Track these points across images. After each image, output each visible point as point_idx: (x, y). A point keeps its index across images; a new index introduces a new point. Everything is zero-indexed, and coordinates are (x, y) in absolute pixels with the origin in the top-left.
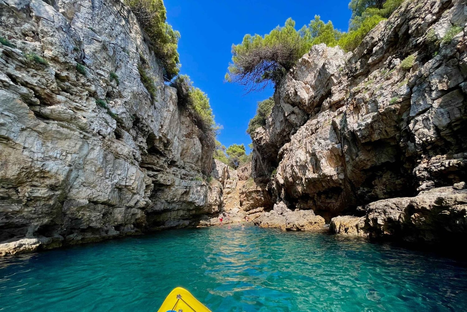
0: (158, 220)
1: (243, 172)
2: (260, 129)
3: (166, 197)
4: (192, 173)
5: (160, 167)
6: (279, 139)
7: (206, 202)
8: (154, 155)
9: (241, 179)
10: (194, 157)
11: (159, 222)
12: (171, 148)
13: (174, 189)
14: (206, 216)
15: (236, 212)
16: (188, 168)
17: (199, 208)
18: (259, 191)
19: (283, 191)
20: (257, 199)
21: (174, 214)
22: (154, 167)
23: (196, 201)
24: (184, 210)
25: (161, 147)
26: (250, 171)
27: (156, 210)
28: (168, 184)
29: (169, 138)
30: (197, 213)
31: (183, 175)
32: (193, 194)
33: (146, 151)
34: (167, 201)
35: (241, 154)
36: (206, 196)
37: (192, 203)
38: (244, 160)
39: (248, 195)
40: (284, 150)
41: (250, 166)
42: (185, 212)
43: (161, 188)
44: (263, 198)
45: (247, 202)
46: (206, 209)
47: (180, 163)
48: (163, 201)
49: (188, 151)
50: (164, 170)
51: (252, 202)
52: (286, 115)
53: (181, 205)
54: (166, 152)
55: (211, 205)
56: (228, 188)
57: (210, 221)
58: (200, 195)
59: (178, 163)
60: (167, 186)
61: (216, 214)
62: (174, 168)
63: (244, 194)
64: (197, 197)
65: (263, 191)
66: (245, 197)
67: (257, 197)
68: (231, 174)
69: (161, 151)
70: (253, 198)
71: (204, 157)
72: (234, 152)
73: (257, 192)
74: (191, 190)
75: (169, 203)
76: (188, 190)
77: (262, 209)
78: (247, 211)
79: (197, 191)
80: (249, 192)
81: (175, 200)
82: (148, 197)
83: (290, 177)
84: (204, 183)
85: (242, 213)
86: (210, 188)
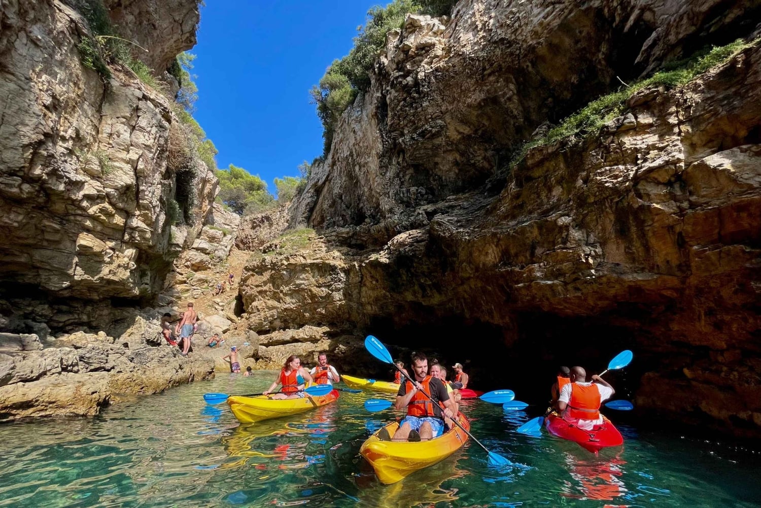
1: (253, 228)
9: (243, 245)
15: (220, 331)
18: (333, 269)
20: (313, 296)
35: (253, 188)
39: (281, 277)
41: (285, 212)
44: (337, 296)
45: (272, 303)
51: (289, 303)
56: (203, 250)
63: (267, 275)
65: (348, 271)
66: (265, 283)
67: (315, 290)
70: (297, 292)
73: (324, 269)
77: (318, 331)
78: (260, 332)
85: (244, 338)
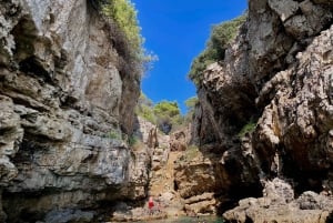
0: (32, 210)
1: (177, 138)
2: (214, 66)
3: (51, 163)
4: (105, 126)
5: (43, 103)
6: (261, 69)
7: (126, 179)
8: (32, 76)
9: (173, 148)
10: (109, 99)
11: (34, 214)
12: (69, 73)
13: (68, 149)
14: (123, 205)
15: (169, 199)
16: (97, 117)
17: (112, 188)
18: (208, 165)
19: (277, 159)
20: (203, 179)
21: (65, 198)
22: (31, 100)
23: (109, 175)
24: (84, 191)
25: (49, 64)
26: (189, 137)
27: (28, 189)
28: (58, 137)
29: (65, 48)
30: (109, 197)
31: (89, 126)
32: (103, 161)
33: (10, 50)
34: (52, 171)
35: (173, 114)
36: (126, 168)
37: (100, 178)
38: (180, 122)
39: (188, 171)
40: (274, 85)
41: (188, 130)
42: (86, 195)
43: (42, 145)
44: (213, 178)
45: (188, 184)
46: (125, 192)
47: (83, 103)
48: (45, 170)
49: (100, 87)
50: (52, 111)
51: (195, 183)
52: (283, 19)
53: (81, 182)
54: (58, 77)
55: (133, 185)
56: (157, 161)
57: (131, 214)
58: (117, 165)
59: (79, 104)
60: (56, 142)
61: (141, 201)
62: (72, 112)
63: (183, 171)
64: (110, 167)
65: (214, 166)
66: (183, 175)
67: (203, 176)
68: (160, 141)
69: (47, 70)
70: (196, 177)
71: (125, 106)
72: (164, 110)
73: (204, 166)
74: (101, 154)
75: (57, 176)
76: (95, 153)
77: (210, 195)
78: (186, 198)
79: (111, 157)
80: (192, 167)
81: (69, 170)
82: (9, 156)
83: (308, 125)
84: (124, 144)
85: (179, 202)
86: (133, 155)
